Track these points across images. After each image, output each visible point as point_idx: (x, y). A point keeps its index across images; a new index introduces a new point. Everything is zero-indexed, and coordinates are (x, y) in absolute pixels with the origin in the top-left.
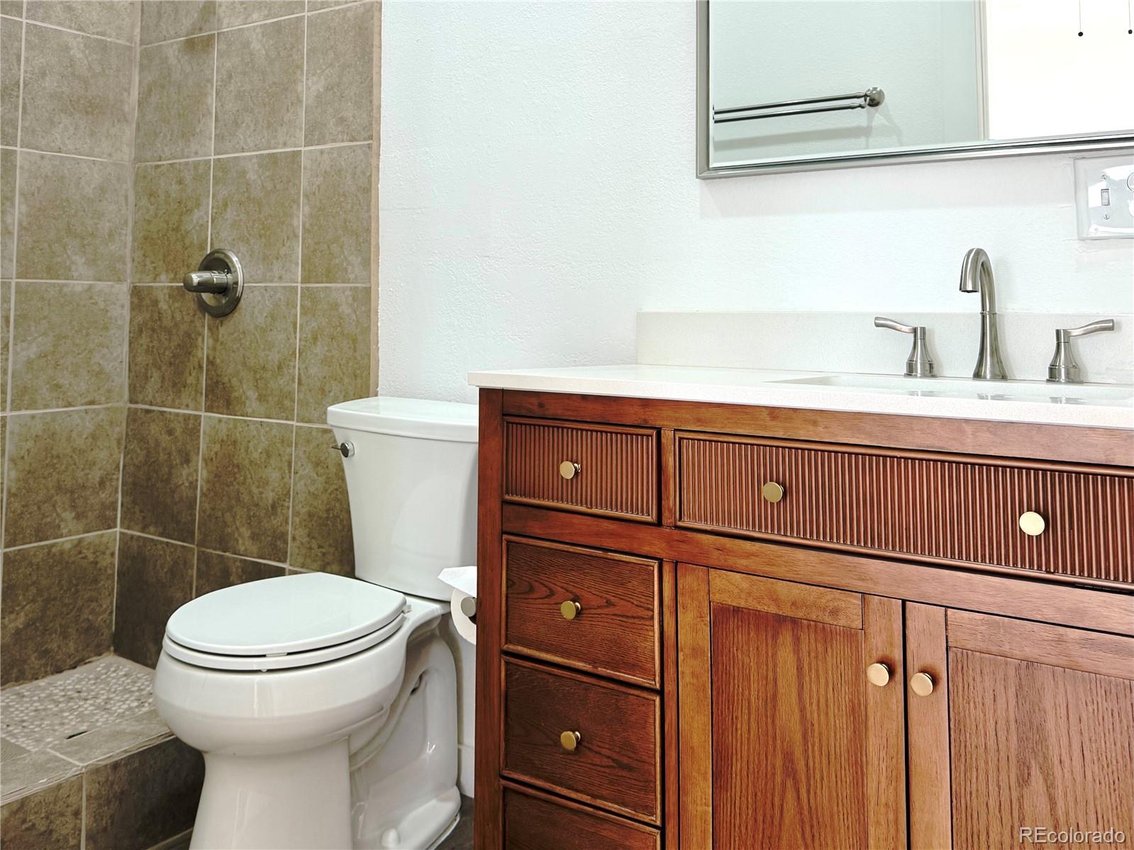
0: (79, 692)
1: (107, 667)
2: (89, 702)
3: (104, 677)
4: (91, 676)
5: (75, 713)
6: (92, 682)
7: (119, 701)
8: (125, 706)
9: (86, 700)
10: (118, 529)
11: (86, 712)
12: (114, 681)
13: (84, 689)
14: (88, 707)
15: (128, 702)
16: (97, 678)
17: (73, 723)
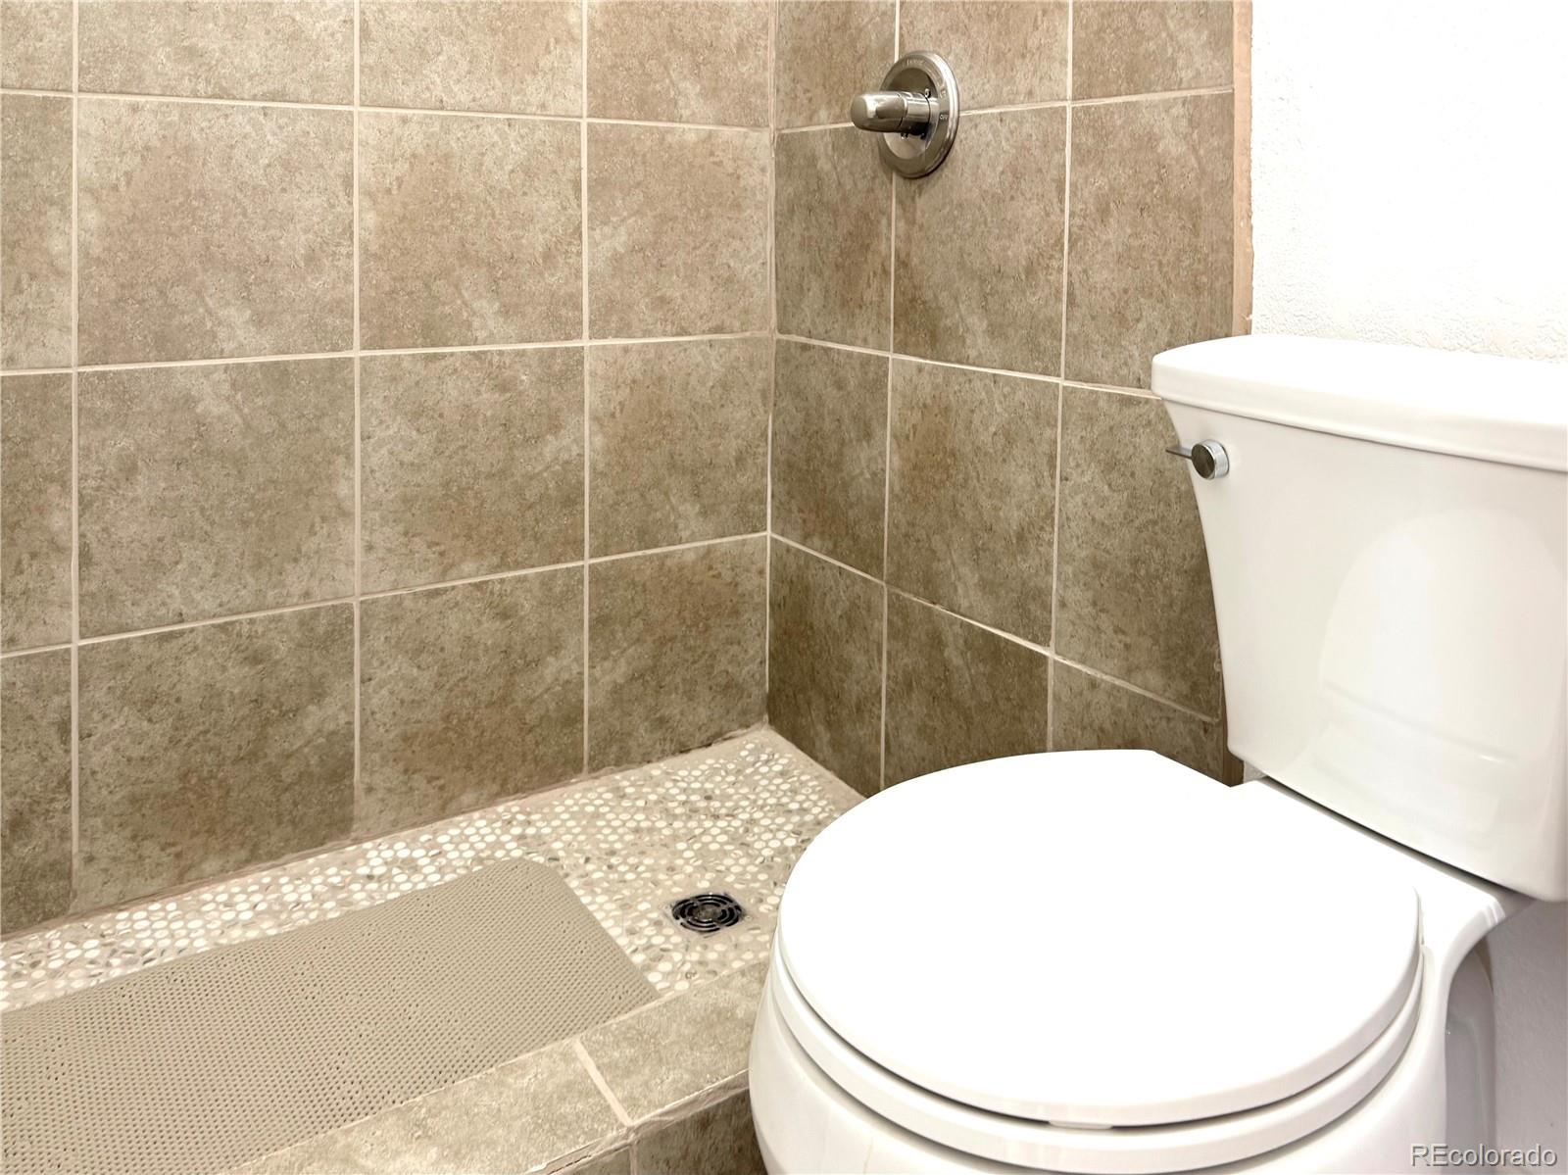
0: (708, 798)
1: (757, 751)
2: (722, 823)
3: (749, 771)
4: (731, 766)
5: (697, 846)
6: (731, 779)
7: (768, 829)
8: (775, 844)
9: (716, 817)
10: (769, 533)
11: (714, 847)
12: (764, 782)
13: (717, 792)
14: (716, 834)
15: (781, 835)
16: (739, 772)
17: (689, 869)
